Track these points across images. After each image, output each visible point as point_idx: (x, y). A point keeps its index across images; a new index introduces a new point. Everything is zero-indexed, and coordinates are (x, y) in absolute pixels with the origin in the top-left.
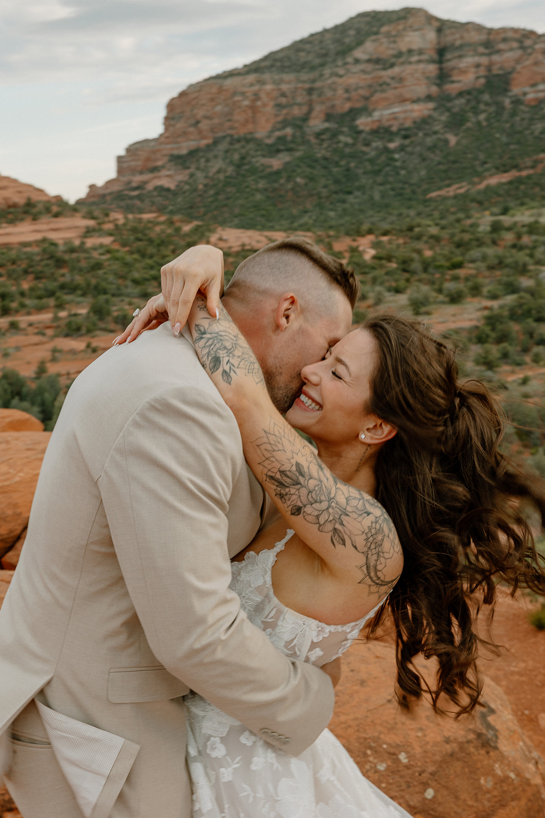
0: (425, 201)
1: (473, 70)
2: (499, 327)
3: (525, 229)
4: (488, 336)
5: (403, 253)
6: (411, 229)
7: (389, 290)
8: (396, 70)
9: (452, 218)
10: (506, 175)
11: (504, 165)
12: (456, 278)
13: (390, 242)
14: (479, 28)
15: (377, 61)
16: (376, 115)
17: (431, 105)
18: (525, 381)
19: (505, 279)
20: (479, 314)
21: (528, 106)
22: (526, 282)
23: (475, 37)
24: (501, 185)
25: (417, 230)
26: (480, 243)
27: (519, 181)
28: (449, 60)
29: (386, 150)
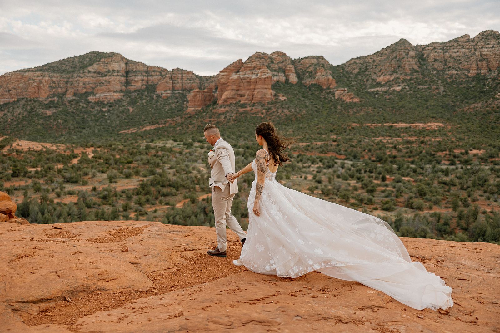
0: (118, 134)
1: (141, 82)
2: (146, 188)
3: (160, 149)
4: (141, 192)
5: (106, 156)
6: (111, 146)
7: (99, 172)
8: (107, 77)
9: (129, 142)
10: (153, 126)
11: (153, 122)
12: (129, 168)
13: (101, 151)
14: (144, 65)
15: (99, 73)
16: (98, 96)
17: (122, 94)
18: (155, 211)
19: (150, 169)
20: (138, 183)
21: (163, 99)
22: (158, 171)
23: (142, 68)
24: (151, 130)
25: (113, 146)
26: (141, 154)
27: (159, 129)
28: (130, 76)
29: (101, 111)
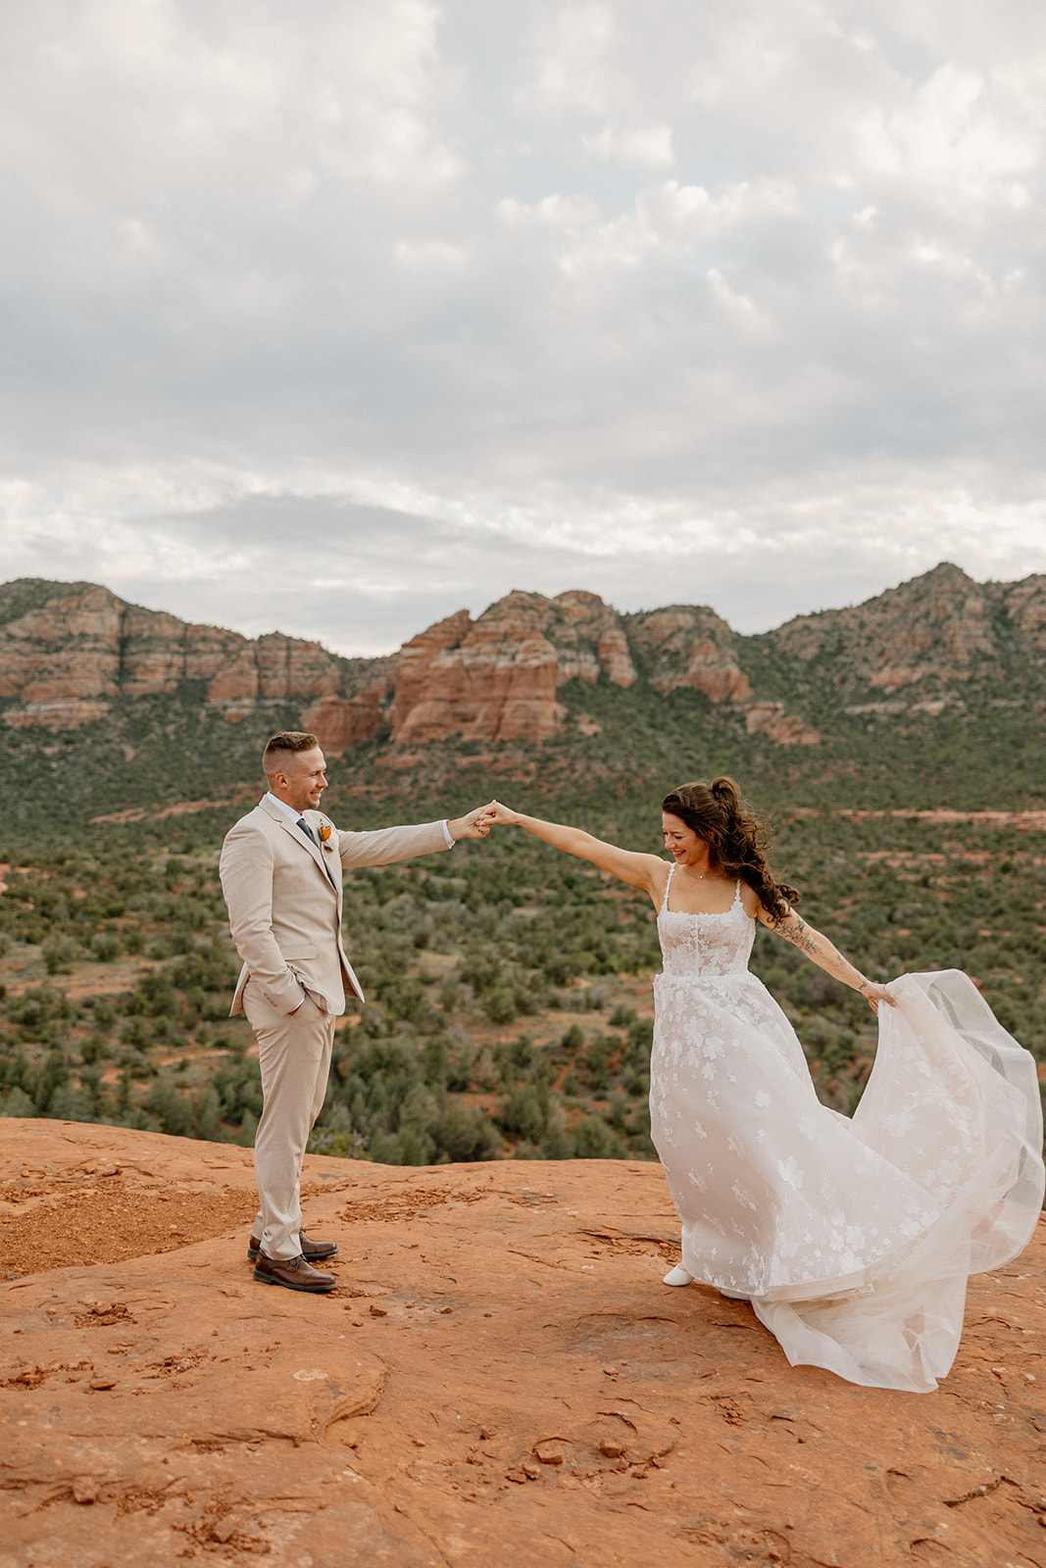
0: (87, 827)
1: (162, 669)
2: (158, 995)
3: (210, 874)
4: (142, 1006)
5: (44, 891)
6: (61, 861)
7: (18, 939)
8: (63, 655)
9: (117, 852)
10: (194, 804)
11: (193, 792)
12: (111, 930)
13: (29, 876)
14: (174, 621)
15: (39, 641)
16: (31, 709)
17: (105, 706)
18: (183, 1067)
19: (175, 934)
20: (136, 977)
21: (228, 722)
22: (201, 940)
23: (169, 631)
24: (187, 815)
25: (68, 863)
26: (151, 887)
27: (211, 812)
28: (133, 654)
29: (40, 755)
